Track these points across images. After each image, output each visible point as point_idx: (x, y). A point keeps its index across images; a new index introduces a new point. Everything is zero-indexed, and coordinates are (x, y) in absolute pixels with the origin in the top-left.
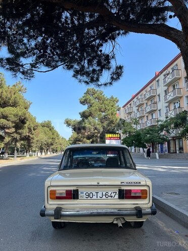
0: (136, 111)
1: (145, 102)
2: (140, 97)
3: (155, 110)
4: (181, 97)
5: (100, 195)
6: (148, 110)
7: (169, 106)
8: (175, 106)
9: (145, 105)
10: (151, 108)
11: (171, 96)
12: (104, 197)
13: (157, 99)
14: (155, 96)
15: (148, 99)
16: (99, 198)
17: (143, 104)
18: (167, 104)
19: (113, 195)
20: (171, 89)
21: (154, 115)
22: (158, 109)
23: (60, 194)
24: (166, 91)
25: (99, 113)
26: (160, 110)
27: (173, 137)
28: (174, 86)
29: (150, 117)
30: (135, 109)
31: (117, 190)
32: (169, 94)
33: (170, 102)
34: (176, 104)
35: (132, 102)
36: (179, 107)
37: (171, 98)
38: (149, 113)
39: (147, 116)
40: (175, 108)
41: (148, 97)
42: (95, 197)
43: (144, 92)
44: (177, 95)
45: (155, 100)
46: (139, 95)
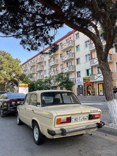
0: (29, 70)
1: (36, 65)
2: (32, 61)
3: (42, 70)
4: (58, 65)
5: (81, 119)
6: (38, 70)
7: (50, 69)
8: (54, 69)
9: (36, 66)
10: (40, 69)
11: (52, 63)
12: (83, 120)
13: (44, 64)
14: (42, 62)
15: (38, 63)
16: (80, 120)
17: (35, 66)
18: (50, 68)
19: (86, 118)
20: (52, 59)
21: (41, 73)
22: (44, 70)
23: (63, 120)
24: (49, 60)
25: (8, 68)
26: (45, 71)
27: (52, 87)
28: (54, 58)
29: (39, 74)
30: (29, 68)
31: (88, 115)
32: (52, 62)
33: (51, 67)
34: (55, 68)
35: (27, 64)
36: (56, 70)
37: (52, 64)
38: (38, 71)
39: (37, 74)
40: (54, 71)
41: (38, 62)
42: (79, 120)
43: (36, 59)
44: (56, 63)
45: (43, 64)
46: (32, 60)
